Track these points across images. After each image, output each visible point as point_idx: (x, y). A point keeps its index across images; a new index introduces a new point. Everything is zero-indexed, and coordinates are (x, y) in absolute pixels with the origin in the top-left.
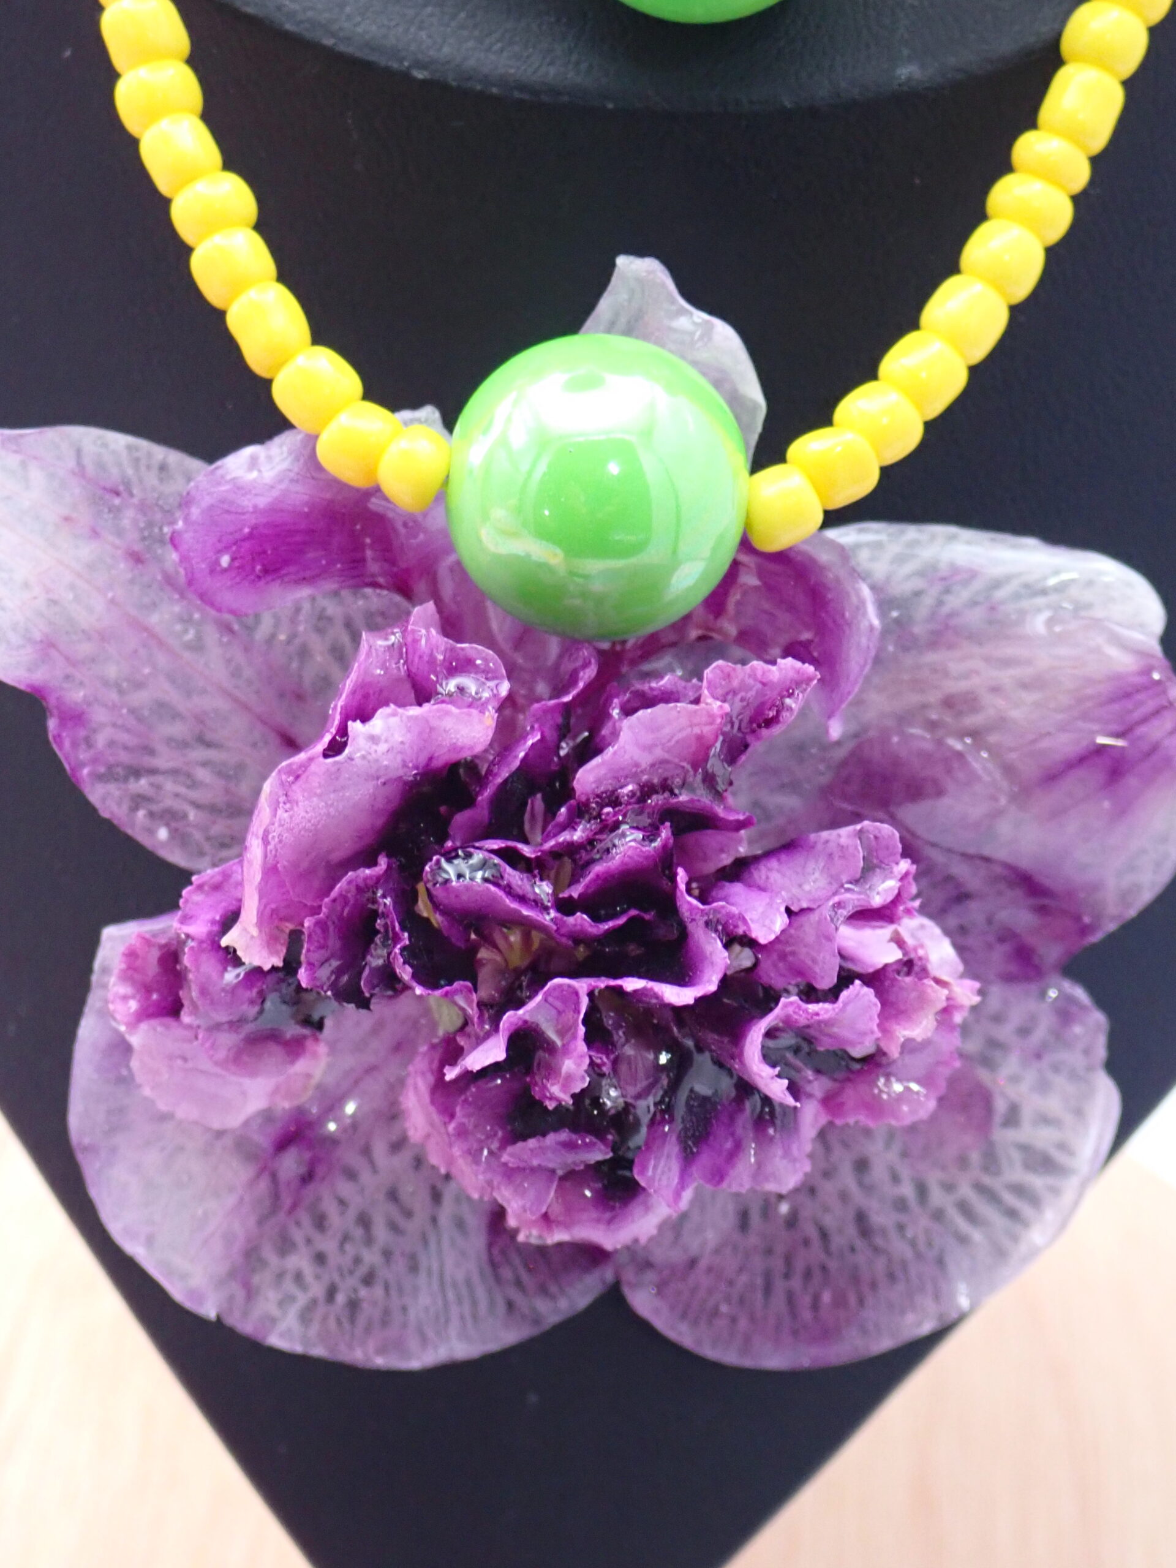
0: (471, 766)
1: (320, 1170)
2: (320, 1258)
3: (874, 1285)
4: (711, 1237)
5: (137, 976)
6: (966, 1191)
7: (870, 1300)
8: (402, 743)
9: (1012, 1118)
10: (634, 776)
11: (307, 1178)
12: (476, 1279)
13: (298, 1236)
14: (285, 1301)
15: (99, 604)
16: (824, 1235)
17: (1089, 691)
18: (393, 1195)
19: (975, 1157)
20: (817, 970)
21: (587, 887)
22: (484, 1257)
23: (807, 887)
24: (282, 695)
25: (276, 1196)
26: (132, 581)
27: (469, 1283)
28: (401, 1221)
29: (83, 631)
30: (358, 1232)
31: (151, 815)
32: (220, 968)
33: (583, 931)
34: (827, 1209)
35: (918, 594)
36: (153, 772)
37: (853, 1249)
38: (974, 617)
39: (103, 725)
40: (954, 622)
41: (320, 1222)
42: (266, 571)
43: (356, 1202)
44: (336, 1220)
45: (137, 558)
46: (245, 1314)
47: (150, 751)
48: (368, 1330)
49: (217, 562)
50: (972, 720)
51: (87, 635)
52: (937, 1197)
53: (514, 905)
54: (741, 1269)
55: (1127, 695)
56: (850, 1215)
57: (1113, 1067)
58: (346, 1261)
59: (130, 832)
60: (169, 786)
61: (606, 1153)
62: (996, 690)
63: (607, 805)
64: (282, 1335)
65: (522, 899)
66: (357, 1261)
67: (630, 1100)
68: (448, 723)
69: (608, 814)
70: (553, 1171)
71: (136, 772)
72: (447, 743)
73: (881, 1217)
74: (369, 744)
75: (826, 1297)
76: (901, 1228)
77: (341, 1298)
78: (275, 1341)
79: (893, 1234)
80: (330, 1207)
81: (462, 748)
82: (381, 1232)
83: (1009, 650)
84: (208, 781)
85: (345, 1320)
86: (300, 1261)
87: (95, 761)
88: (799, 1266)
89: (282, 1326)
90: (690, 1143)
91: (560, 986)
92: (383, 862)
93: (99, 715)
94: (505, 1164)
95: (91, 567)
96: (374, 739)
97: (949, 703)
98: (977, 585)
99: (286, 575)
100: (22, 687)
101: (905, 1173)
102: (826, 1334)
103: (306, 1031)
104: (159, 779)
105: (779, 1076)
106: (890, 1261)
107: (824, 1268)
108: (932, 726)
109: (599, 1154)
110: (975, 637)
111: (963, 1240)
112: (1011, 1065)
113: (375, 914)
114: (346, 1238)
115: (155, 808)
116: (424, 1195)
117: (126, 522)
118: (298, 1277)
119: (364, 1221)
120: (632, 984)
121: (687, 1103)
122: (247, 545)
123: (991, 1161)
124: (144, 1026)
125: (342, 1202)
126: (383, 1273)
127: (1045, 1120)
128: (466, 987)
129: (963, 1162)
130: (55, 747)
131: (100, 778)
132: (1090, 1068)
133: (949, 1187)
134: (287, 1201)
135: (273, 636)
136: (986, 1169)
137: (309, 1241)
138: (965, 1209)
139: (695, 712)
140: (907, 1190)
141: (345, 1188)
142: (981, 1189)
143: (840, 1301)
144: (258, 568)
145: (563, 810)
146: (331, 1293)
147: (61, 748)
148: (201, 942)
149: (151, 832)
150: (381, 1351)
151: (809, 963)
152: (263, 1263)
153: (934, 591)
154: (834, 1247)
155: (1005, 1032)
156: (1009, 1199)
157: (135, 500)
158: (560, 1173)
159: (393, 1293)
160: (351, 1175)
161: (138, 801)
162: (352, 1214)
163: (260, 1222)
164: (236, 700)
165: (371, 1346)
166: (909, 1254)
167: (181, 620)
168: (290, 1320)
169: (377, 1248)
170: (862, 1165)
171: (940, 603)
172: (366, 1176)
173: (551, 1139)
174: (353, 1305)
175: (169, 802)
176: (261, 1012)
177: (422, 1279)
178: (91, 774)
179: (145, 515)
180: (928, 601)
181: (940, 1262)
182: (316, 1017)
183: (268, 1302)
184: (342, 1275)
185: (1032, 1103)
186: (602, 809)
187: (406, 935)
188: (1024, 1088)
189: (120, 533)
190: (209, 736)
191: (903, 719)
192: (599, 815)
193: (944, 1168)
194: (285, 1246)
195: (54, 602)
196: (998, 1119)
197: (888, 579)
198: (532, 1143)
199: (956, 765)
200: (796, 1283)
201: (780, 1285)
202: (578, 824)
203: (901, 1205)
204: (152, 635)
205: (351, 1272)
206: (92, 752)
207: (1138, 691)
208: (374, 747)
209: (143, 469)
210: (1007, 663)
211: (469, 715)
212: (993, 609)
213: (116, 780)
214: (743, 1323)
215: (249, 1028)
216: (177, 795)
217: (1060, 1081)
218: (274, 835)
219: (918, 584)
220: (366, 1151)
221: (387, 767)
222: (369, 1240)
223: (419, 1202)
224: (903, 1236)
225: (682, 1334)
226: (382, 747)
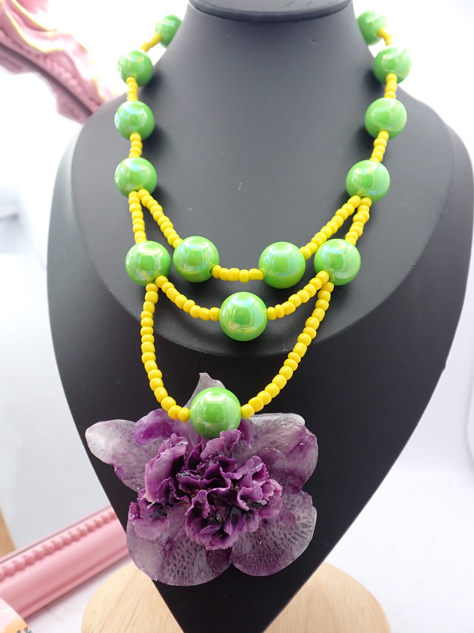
0: (182, 457)
1: (173, 548)
2: (175, 565)
3: (280, 556)
4: (248, 550)
5: (133, 512)
6: (293, 534)
7: (279, 559)
8: (170, 455)
9: (299, 519)
10: (211, 454)
11: (171, 549)
12: (205, 566)
13: (170, 561)
14: (170, 575)
15: (123, 449)
16: (269, 547)
17: (294, 435)
18: (188, 551)
19: (293, 527)
20: (250, 485)
21: (205, 475)
22: (206, 561)
23: (246, 471)
25: (165, 554)
26: (128, 445)
27: (204, 567)
28: (190, 556)
29: (120, 454)
30: (182, 559)
31: (136, 485)
32: (146, 506)
33: (205, 482)
34: (269, 542)
35: (263, 425)
36: (135, 478)
37: (275, 549)
38: (273, 427)
39: (125, 470)
40: (270, 428)
41: (174, 558)
42: (149, 436)
43: (181, 553)
44: (178, 557)
45: (129, 441)
46: (163, 579)
47: (135, 474)
48: (186, 578)
49: (140, 436)
50: (276, 445)
51: (121, 454)
52: (288, 536)
53: (192, 479)
54: (254, 557)
55: (301, 434)
56: (273, 542)
57: (314, 505)
58: (180, 565)
59: (132, 489)
60: (138, 480)
61: (219, 528)
62: (279, 439)
63: (207, 460)
64: (170, 583)
65: (194, 479)
66: (182, 565)
67: (222, 517)
68: (177, 449)
69: (207, 461)
70: (210, 534)
71: (132, 478)
72: (177, 453)
73: (279, 542)
74: (164, 456)
75: (271, 559)
76: (283, 543)
77: (180, 573)
78: (169, 584)
79: (281, 545)
80: (176, 555)
81: (180, 454)
82: (186, 559)
83: (280, 431)
85: (181, 577)
86: (172, 566)
87: (124, 476)
88: (265, 554)
89: (170, 580)
90: (234, 523)
91: (202, 491)
92: (170, 478)
93: (124, 468)
94: (201, 534)
95: (121, 443)
96: (165, 455)
97: (271, 443)
98: (272, 422)
99: (152, 436)
100: (109, 464)
101: (281, 533)
102: (274, 567)
103: (164, 517)
104: (136, 479)
105: (244, 502)
106: (282, 550)
107: (270, 554)
108: (270, 447)
109: (218, 528)
110: (273, 431)
111: (294, 544)
112: (297, 509)
113: (170, 487)
114: (179, 561)
115: (136, 484)
116: (194, 550)
117: (126, 435)
118: (172, 570)
119: (183, 557)
120: (214, 489)
121: (232, 516)
122: (145, 432)
123: (297, 528)
124: (135, 521)
125: (178, 554)
126: (187, 567)
127: (305, 518)
128: (186, 497)
129: (292, 529)
130: (116, 474)
131: (126, 479)
132: (310, 506)
133: (290, 534)
134: (168, 555)
135: (154, 451)
136: (296, 529)
137: (173, 562)
138: (293, 537)
139: (219, 439)
140: (282, 536)
141: (178, 551)
142: (295, 533)
143: (274, 560)
144: (148, 436)
145: (200, 463)
146: (178, 572)
147: (117, 474)
148: (142, 501)
149: (136, 488)
150: (189, 582)
151: (248, 484)
152: (165, 568)
153: (265, 424)
154: (271, 550)
155: (295, 503)
156: (302, 534)
157: (128, 431)
158: (212, 534)
159: (190, 570)
160: (179, 548)
161: (133, 483)
162: (180, 556)
163: (163, 560)
165: (187, 581)
166: (285, 548)
167: (138, 451)
168: (171, 579)
169: (186, 562)
170: (273, 533)
171: (267, 426)
172: (182, 548)
173: (208, 526)
174: (183, 573)
175: (139, 483)
176: (154, 514)
177: (195, 567)
178: (123, 478)
179: (129, 433)
180: (264, 426)
181: (291, 549)
182: (165, 513)
183: (167, 576)
184: (180, 568)
185: (302, 515)
186: (206, 460)
187: (175, 489)
188: (300, 513)
189: (125, 437)
191: (264, 447)
192: (206, 461)
193: (288, 531)
194: (169, 564)
195: (114, 449)
196: (296, 520)
197: (257, 424)
198: (205, 528)
199: (275, 453)
200: (265, 558)
201: (262, 559)
202: (203, 464)
203: (282, 539)
204: (133, 454)
205: (181, 567)
206: (123, 474)
207: (302, 433)
208: (165, 456)
209: (128, 425)
210: (280, 434)
211: (180, 447)
212: (275, 425)
213: (128, 479)
214: (257, 568)
215: (154, 517)
216: (140, 481)
217: (306, 510)
218: (149, 475)
219: (263, 423)
220: (181, 543)
221: (168, 459)
222: (184, 561)
223: (193, 552)
224: (283, 545)
225: (245, 571)
226: (167, 456)
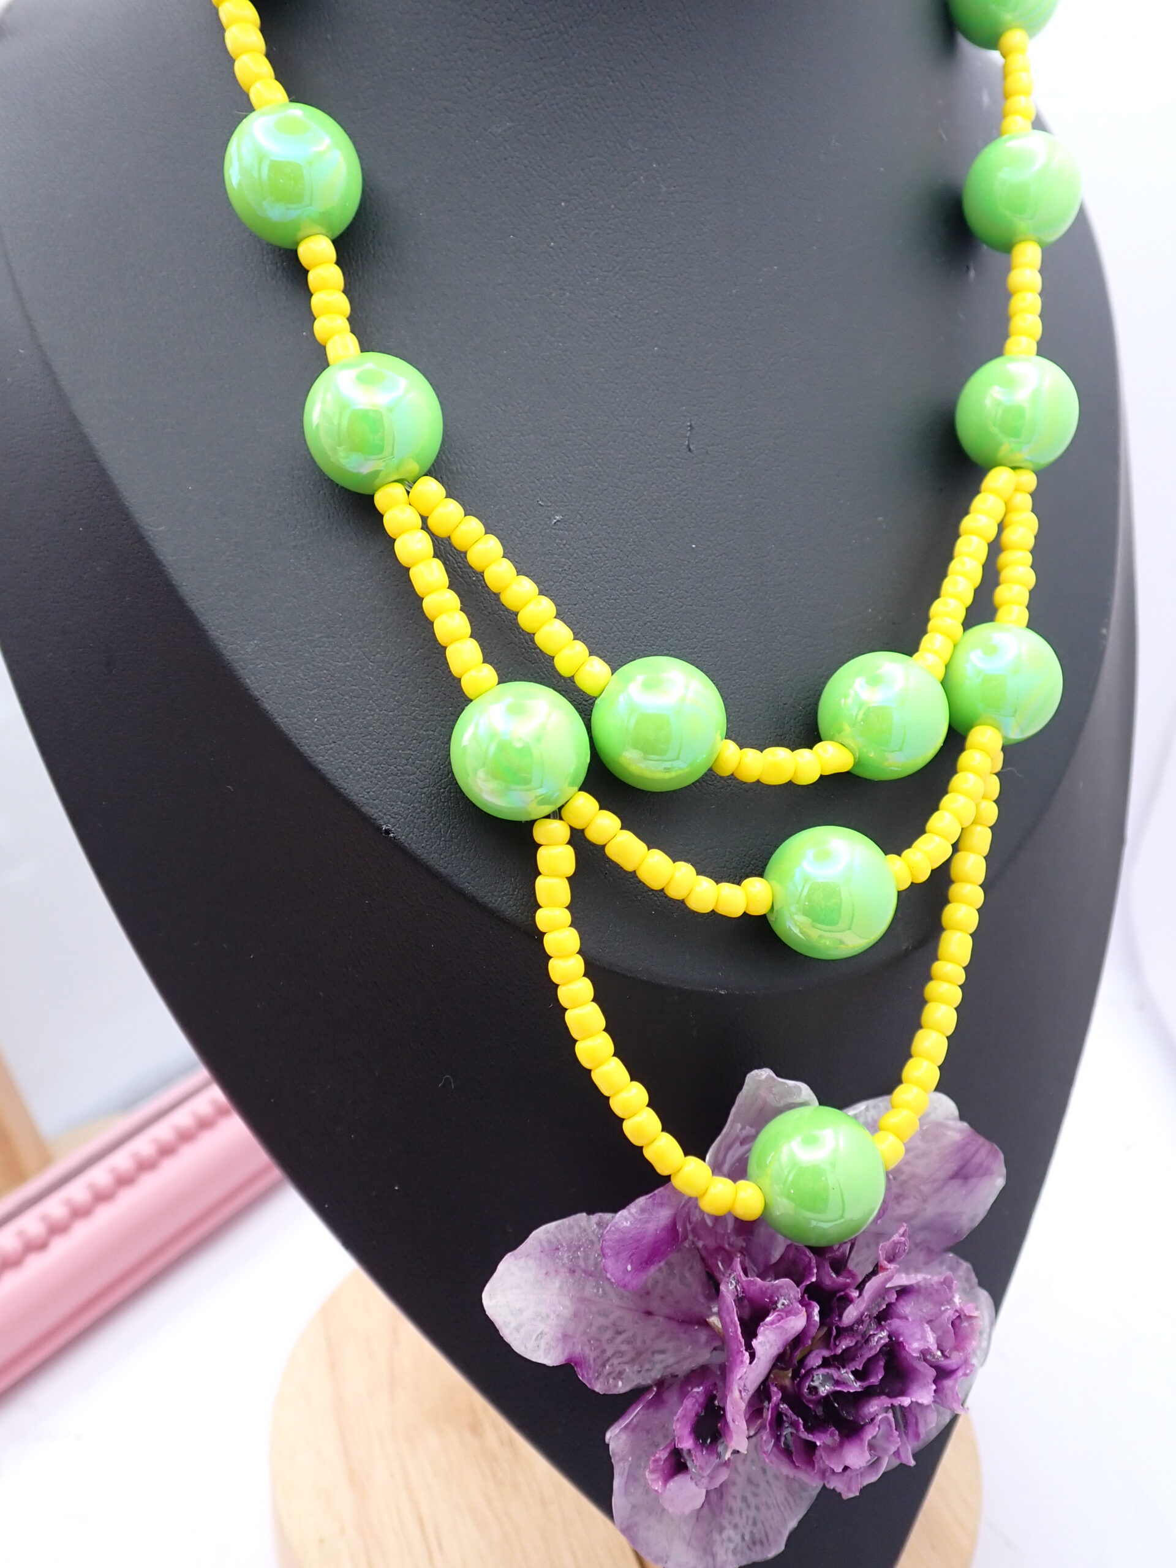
1: (723, 1490)
2: (736, 1526)
5: (659, 1467)
8: (775, 1341)
11: (720, 1496)
13: (725, 1523)
14: (727, 1550)
15: (569, 1302)
24: (641, 1297)
25: (712, 1511)
26: (574, 1283)
29: (570, 1320)
30: (744, 1506)
31: (614, 1379)
36: (608, 1360)
39: (589, 1355)
41: (730, 1512)
42: (647, 1264)
44: (735, 1506)
45: (573, 1272)
47: (604, 1351)
49: (626, 1269)
57: (981, 1284)
58: (744, 1520)
60: (615, 1361)
63: (859, 1325)
66: (748, 1518)
68: (791, 1324)
69: (860, 1329)
71: (604, 1365)
72: (792, 1333)
74: (762, 1347)
77: (746, 1537)
80: (731, 1502)
82: (752, 1500)
84: (626, 1349)
85: (750, 1545)
86: (727, 1532)
87: (593, 1373)
93: (587, 1351)
95: (561, 1288)
99: (654, 1260)
100: (563, 1363)
104: (611, 1361)
114: (741, 1511)
115: (614, 1375)
117: (565, 1259)
119: (745, 1500)
124: (668, 1487)
125: (735, 1497)
126: (758, 1516)
131: (596, 1379)
132: (972, 1288)
137: (730, 1523)
141: (734, 1491)
144: (644, 1264)
146: (743, 1536)
147: (584, 1379)
152: (716, 1542)
157: (565, 1248)
159: (765, 1522)
160: (734, 1484)
161: (607, 1377)
162: (740, 1500)
163: (710, 1526)
164: (624, 1308)
167: (596, 1287)
168: (731, 1557)
169: (753, 1508)
172: (738, 1480)
174: (752, 1536)
175: (618, 1369)
177: (772, 1509)
178: (594, 1381)
179: (571, 1251)
186: (856, 1327)
189: (563, 1265)
190: (620, 1329)
192: (856, 1330)
194: (721, 1530)
195: (559, 1315)
204: (589, 1300)
205: (747, 1524)
206: (591, 1371)
208: (765, 1347)
213: (598, 1375)
216: (619, 1364)
222: (749, 1506)
226: (768, 1346)
